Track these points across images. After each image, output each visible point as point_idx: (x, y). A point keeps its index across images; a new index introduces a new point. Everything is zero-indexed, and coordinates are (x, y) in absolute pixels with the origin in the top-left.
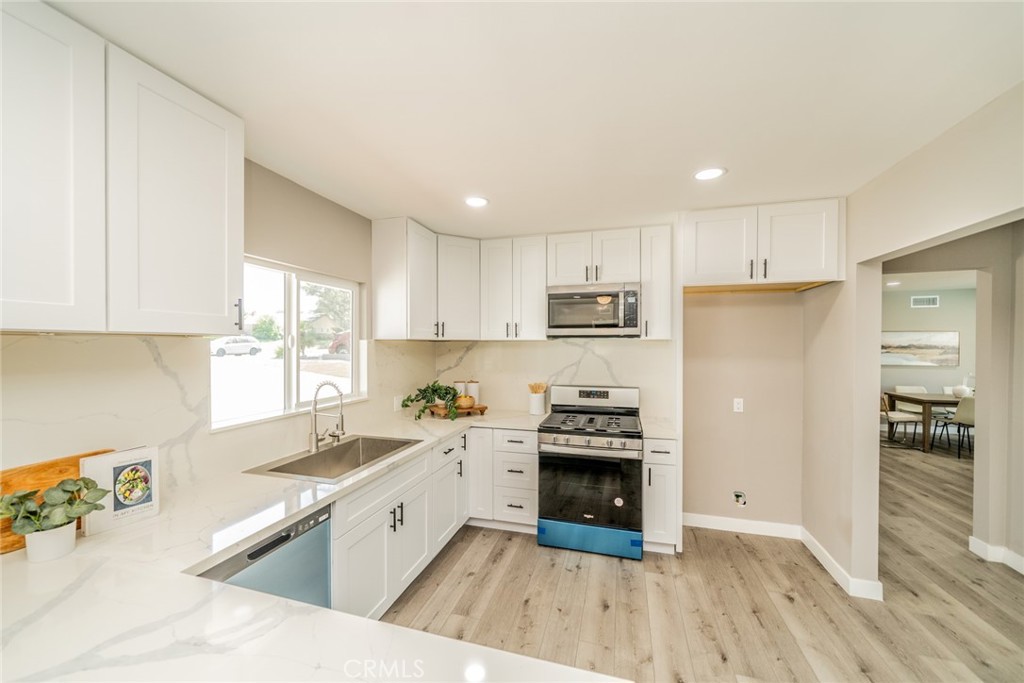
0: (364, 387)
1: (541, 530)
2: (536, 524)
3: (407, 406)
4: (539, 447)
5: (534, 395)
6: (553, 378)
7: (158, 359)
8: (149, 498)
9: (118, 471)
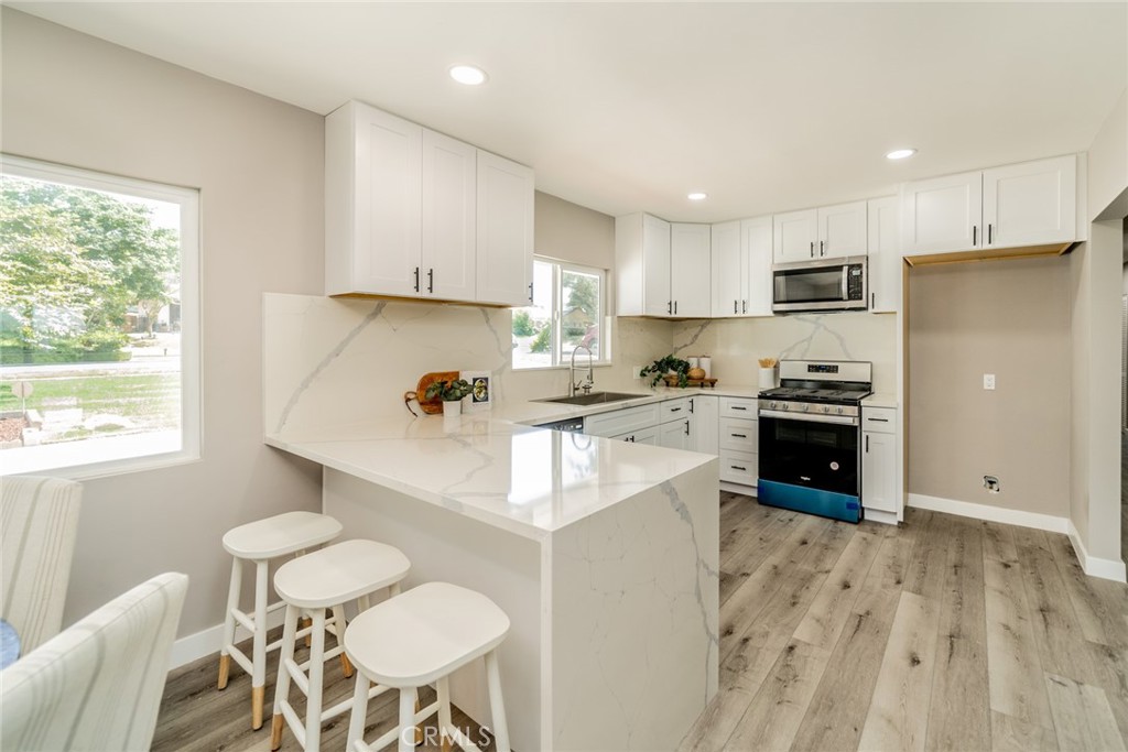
0: (608, 356)
1: (760, 489)
2: (756, 485)
3: (644, 375)
4: (759, 412)
5: (764, 369)
6: (785, 354)
7: (487, 321)
8: (487, 399)
9: (475, 380)
